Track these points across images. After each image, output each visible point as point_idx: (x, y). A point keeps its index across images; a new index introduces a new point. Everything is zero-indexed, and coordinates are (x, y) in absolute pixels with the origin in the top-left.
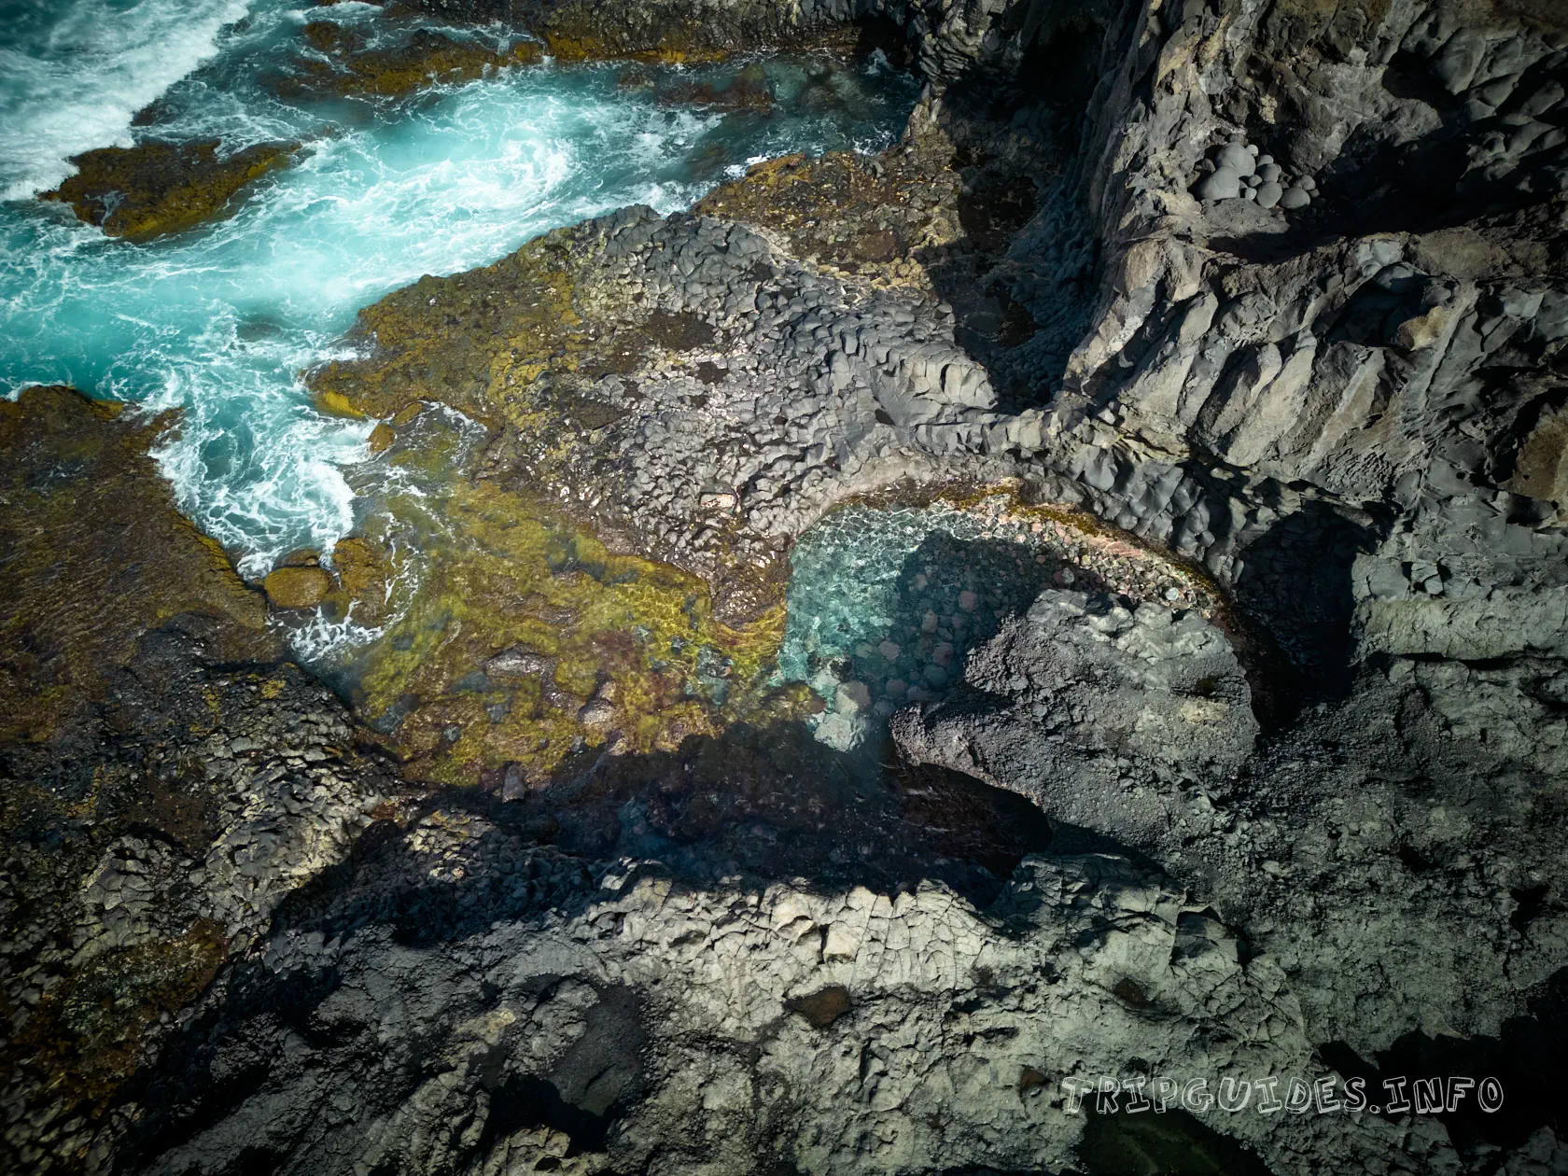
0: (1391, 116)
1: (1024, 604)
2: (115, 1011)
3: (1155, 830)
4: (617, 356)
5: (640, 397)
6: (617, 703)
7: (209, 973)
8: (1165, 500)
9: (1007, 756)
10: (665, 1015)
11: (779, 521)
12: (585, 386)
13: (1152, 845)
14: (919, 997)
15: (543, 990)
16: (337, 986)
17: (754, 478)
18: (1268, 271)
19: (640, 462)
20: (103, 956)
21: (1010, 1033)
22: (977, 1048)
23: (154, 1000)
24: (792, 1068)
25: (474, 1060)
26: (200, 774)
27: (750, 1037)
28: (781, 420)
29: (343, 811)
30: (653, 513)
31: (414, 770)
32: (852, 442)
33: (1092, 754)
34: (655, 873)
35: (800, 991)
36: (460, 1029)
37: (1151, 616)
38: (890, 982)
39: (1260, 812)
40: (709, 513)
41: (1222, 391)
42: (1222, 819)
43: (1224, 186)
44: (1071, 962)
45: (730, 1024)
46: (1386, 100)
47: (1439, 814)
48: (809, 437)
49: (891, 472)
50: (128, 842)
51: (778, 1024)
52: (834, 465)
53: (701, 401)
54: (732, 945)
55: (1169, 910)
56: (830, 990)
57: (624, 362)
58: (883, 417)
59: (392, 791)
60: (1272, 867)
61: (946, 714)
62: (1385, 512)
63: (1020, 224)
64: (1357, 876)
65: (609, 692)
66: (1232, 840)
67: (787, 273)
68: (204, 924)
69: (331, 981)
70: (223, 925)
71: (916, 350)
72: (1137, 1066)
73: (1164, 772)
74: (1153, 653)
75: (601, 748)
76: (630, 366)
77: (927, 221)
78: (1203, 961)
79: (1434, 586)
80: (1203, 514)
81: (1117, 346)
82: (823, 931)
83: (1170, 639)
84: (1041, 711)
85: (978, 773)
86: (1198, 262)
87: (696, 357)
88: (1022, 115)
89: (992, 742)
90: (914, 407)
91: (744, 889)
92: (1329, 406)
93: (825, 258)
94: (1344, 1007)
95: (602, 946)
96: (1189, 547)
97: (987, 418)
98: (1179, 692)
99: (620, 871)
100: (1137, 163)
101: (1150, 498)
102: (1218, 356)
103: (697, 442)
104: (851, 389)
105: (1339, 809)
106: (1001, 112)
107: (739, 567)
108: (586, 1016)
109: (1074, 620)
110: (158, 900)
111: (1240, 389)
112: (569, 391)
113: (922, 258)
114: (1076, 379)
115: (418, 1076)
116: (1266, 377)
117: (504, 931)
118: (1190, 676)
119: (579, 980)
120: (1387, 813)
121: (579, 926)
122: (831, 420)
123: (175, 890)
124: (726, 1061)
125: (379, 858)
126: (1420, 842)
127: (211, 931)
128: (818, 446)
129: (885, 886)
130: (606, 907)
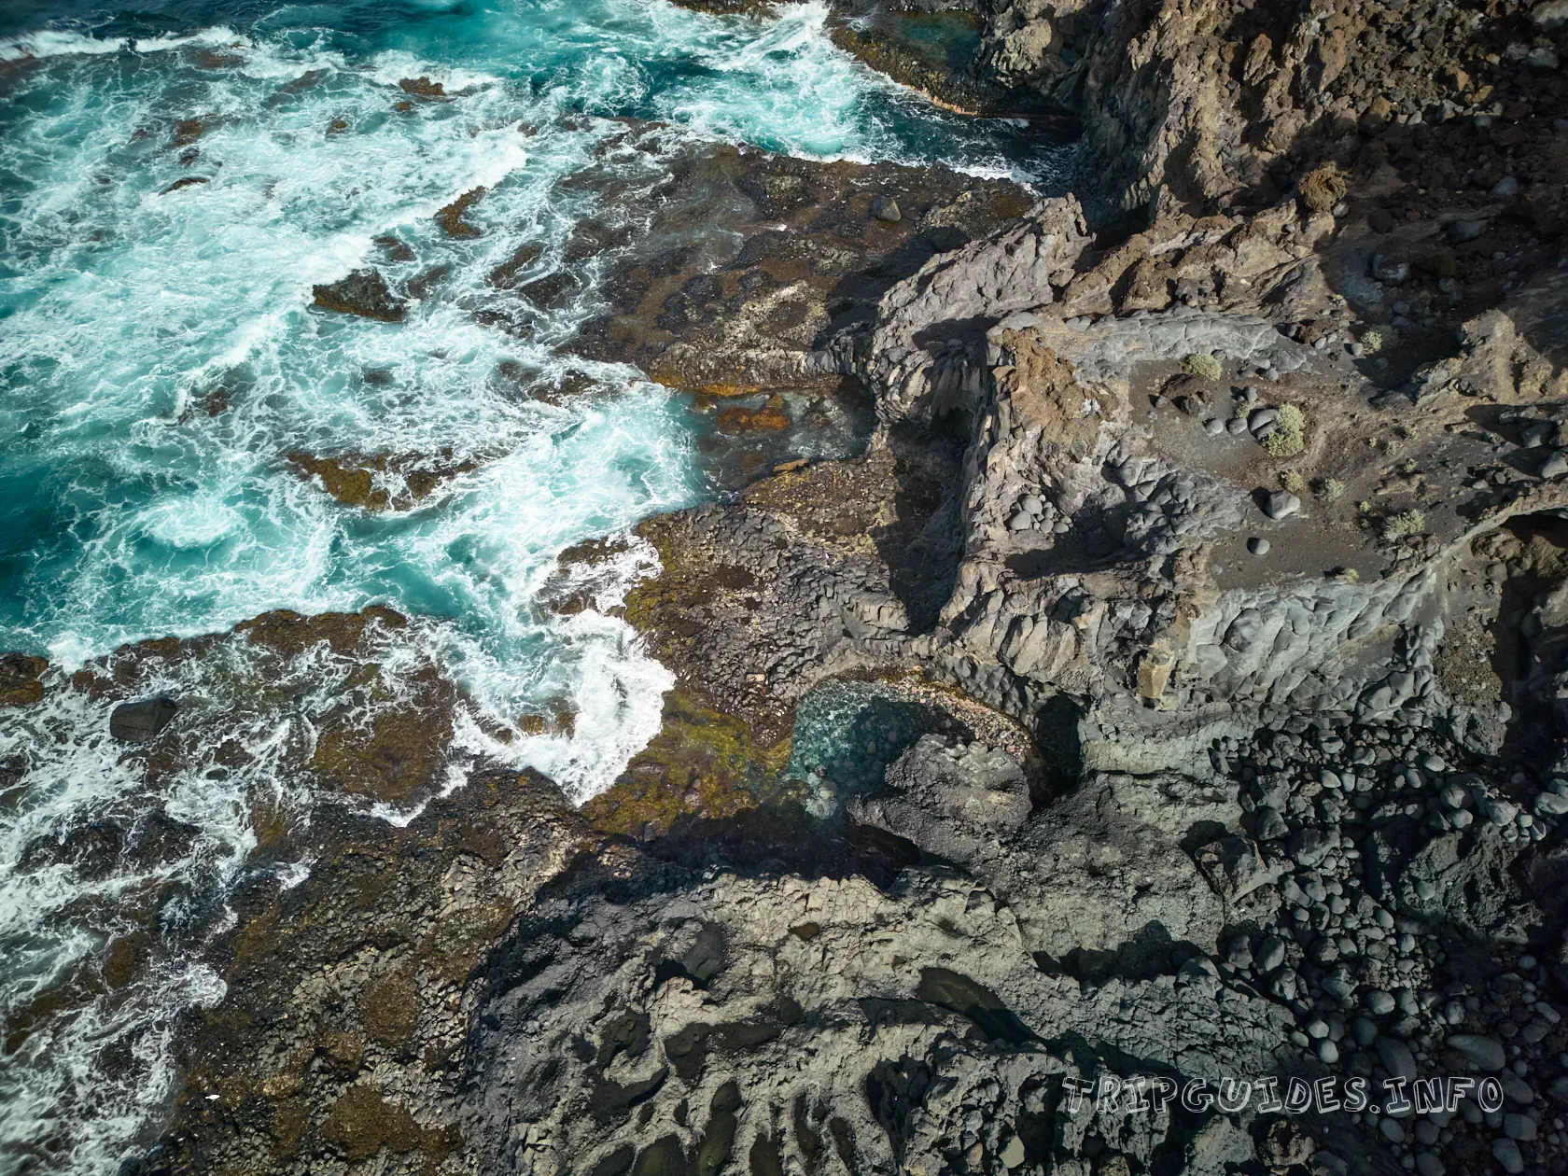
0: (1104, 492)
1: (913, 742)
2: (460, 941)
3: (971, 855)
4: (700, 592)
5: (713, 618)
6: (702, 790)
7: (506, 924)
8: (997, 684)
9: (900, 819)
10: (734, 935)
11: (790, 690)
12: (682, 611)
13: (967, 863)
14: (850, 926)
15: (677, 924)
16: (580, 921)
17: (776, 665)
18: (1024, 584)
19: (713, 657)
20: (453, 914)
21: (889, 941)
22: (874, 947)
23: (478, 935)
24: (792, 959)
25: (647, 953)
26: (493, 825)
27: (772, 945)
28: (791, 633)
29: (566, 844)
30: (721, 685)
31: (598, 825)
32: (830, 646)
33: (942, 819)
34: (728, 871)
35: (796, 924)
36: (641, 939)
37: (976, 749)
38: (837, 920)
39: (1023, 848)
40: (752, 685)
41: (1009, 637)
42: (1004, 851)
43: (1022, 522)
44: (920, 911)
45: (764, 939)
46: (1102, 482)
47: (1106, 849)
48: (806, 643)
49: (852, 662)
50: (463, 858)
51: (786, 939)
52: (820, 659)
53: (747, 621)
54: (765, 902)
55: (967, 890)
56: (809, 924)
57: (703, 598)
58: (847, 633)
59: (588, 835)
60: (1024, 874)
61: (873, 798)
62: (1087, 699)
63: (932, 511)
64: (1064, 878)
65: (697, 784)
66: (1007, 861)
67: (796, 545)
68: (501, 899)
69: (576, 920)
70: (511, 900)
71: (866, 596)
72: (947, 956)
73: (977, 828)
74: (977, 767)
75: (695, 814)
76: (707, 599)
77: (876, 510)
78: (978, 911)
79: (1113, 737)
80: (1015, 692)
81: (962, 608)
82: (806, 897)
83: (986, 761)
84: (920, 797)
85: (889, 829)
86: (995, 574)
87: (744, 594)
88: (934, 444)
89: (894, 810)
90: (863, 629)
91: (770, 879)
92: (1056, 648)
93: (818, 533)
94: (1047, 937)
95: (704, 904)
96: (1011, 711)
97: (901, 638)
98: (991, 788)
99: (712, 871)
100: (980, 506)
101: (989, 682)
102: (1006, 619)
103: (745, 644)
104: (830, 617)
105: (1060, 847)
106: (923, 441)
107: (767, 716)
108: (697, 935)
109: (938, 750)
110: (479, 886)
111: (1015, 638)
112: (674, 615)
113: (874, 534)
114: (944, 622)
115: (622, 960)
116: (1026, 633)
117: (657, 898)
118: (997, 781)
119: (693, 919)
120: (1083, 849)
121: (694, 895)
122: (819, 634)
123: (487, 882)
124: (762, 954)
125: (584, 868)
126: (1098, 863)
127: (505, 903)
128: (812, 648)
129: (836, 877)
130: (706, 886)
